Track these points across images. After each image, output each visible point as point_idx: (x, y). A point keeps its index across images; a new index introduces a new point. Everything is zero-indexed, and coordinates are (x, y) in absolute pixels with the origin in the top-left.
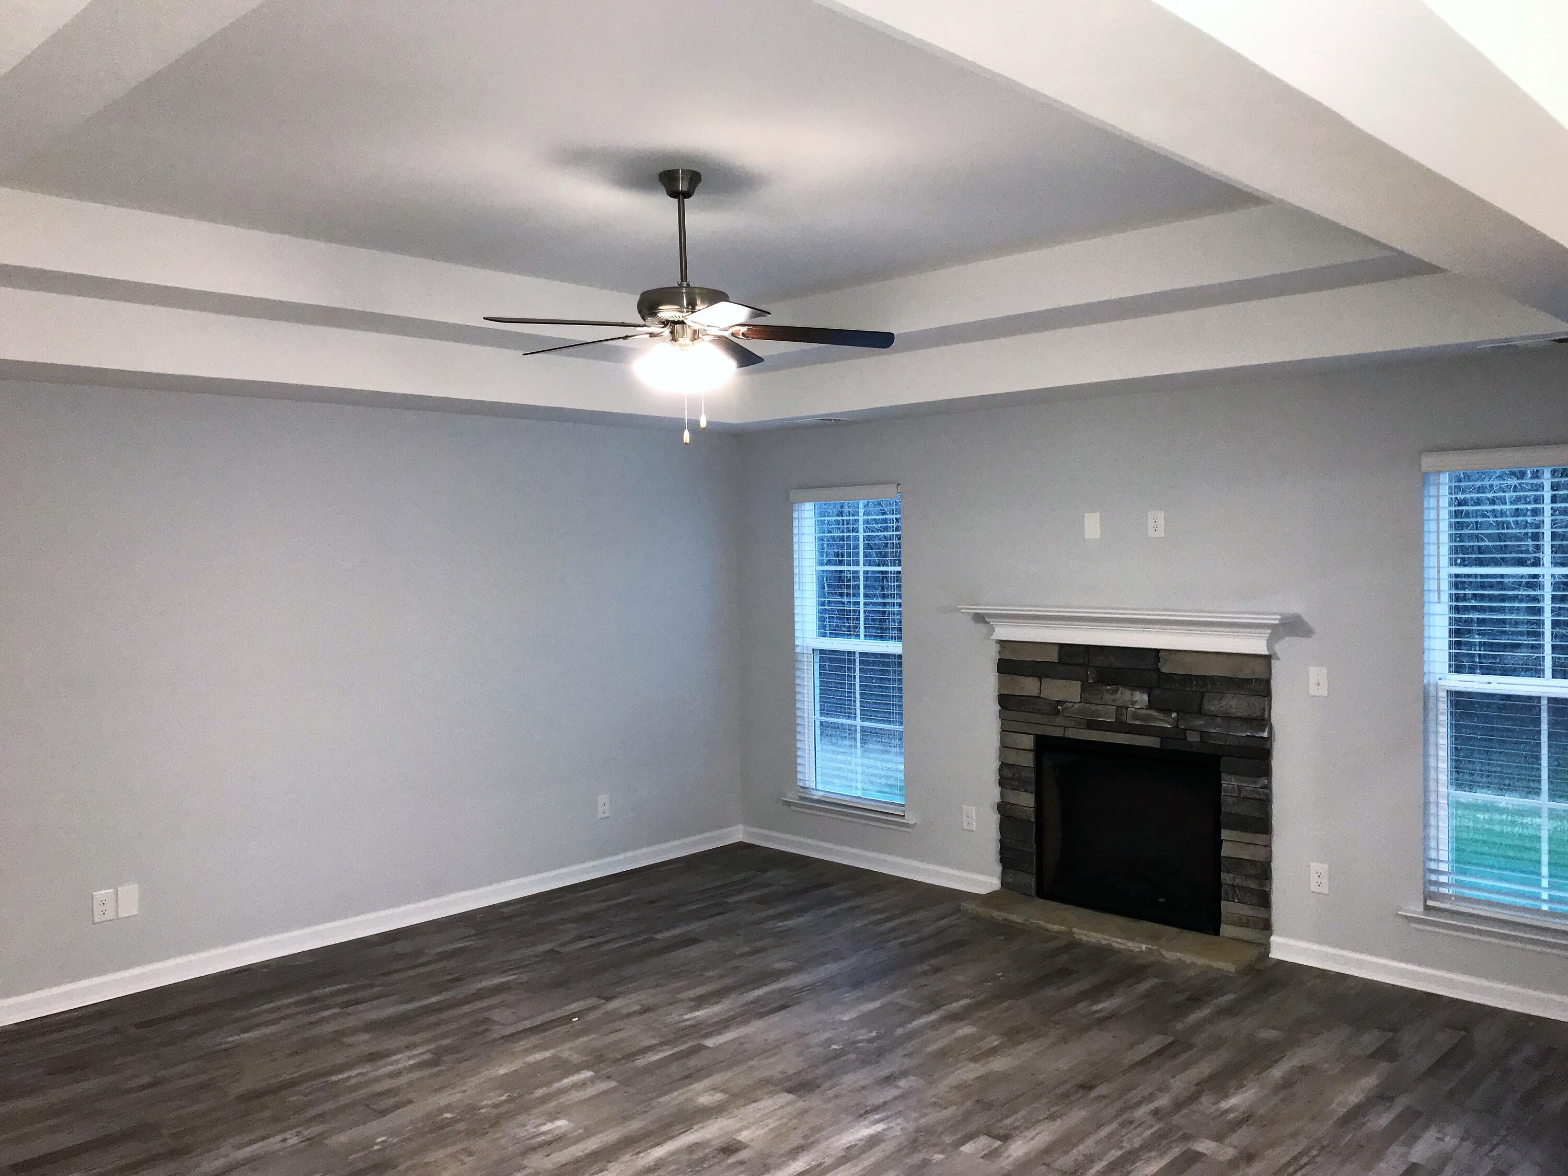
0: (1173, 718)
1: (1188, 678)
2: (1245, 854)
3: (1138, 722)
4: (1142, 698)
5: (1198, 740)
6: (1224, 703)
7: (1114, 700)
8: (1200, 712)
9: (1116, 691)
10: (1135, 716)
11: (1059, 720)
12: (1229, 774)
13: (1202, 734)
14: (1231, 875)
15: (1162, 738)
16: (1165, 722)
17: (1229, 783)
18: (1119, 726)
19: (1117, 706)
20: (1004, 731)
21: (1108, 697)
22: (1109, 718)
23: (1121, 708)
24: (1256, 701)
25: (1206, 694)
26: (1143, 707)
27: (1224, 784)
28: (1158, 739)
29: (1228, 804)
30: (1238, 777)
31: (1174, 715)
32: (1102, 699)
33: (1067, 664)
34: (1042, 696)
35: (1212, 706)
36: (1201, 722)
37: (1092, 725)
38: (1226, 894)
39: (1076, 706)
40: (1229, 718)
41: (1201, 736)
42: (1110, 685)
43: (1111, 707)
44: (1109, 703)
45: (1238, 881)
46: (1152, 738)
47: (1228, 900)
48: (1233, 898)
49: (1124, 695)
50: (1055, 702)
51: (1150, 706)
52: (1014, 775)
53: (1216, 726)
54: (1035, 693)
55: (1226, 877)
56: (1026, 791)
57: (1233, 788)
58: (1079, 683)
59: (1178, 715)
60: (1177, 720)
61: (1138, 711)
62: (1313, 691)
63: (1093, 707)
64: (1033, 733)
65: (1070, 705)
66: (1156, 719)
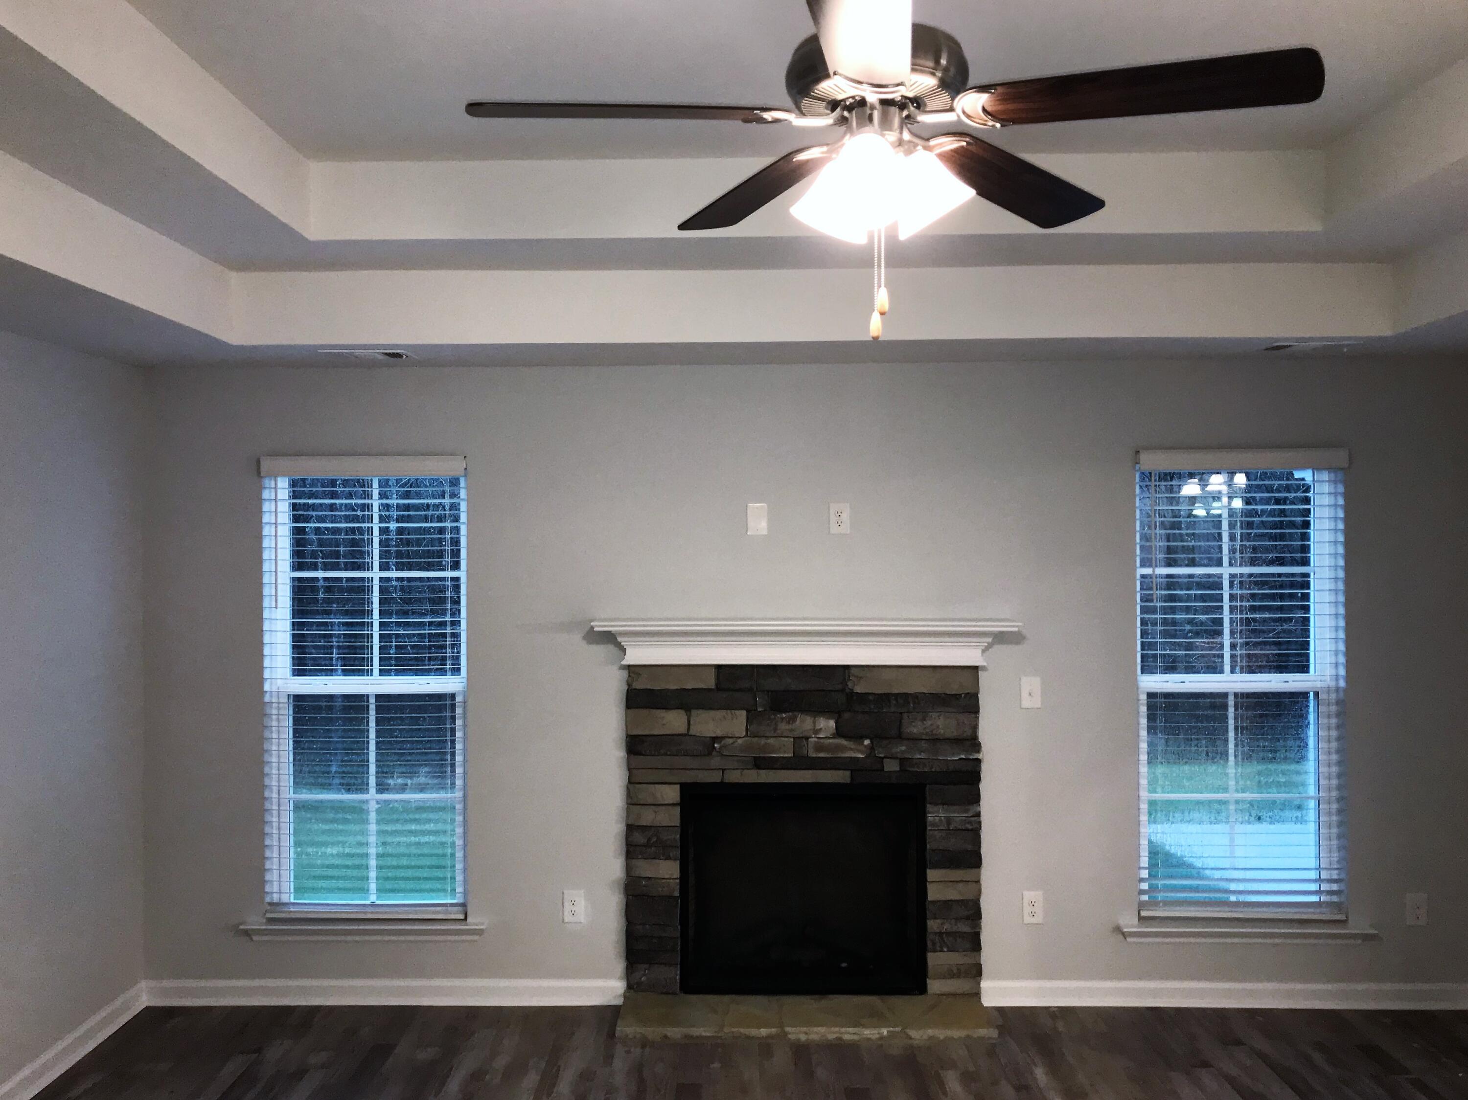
0: (865, 746)
1: (885, 698)
2: (952, 894)
3: (822, 755)
4: (827, 725)
5: (898, 769)
6: (928, 723)
7: (791, 730)
8: (900, 737)
9: (793, 719)
10: (819, 748)
11: (715, 762)
12: (936, 804)
13: (903, 761)
14: (939, 921)
15: (852, 771)
16: (856, 752)
17: (935, 815)
18: (800, 762)
19: (794, 738)
20: (633, 783)
21: (783, 727)
22: (785, 752)
23: (800, 740)
24: (965, 718)
25: (905, 716)
26: (829, 736)
27: (930, 818)
28: (848, 773)
29: (935, 840)
30: (945, 807)
31: (867, 742)
32: (775, 730)
33: (728, 690)
34: (692, 732)
35: (915, 728)
36: (903, 748)
37: (760, 763)
38: (934, 944)
39: (740, 741)
40: (935, 740)
41: (901, 765)
42: (785, 712)
43: (786, 739)
44: (785, 734)
45: (947, 927)
46: (841, 772)
47: (935, 951)
48: (941, 947)
49: (804, 723)
50: (708, 739)
51: (839, 733)
52: (649, 840)
53: (920, 752)
54: (682, 730)
55: (933, 925)
56: (668, 858)
57: (941, 821)
58: (744, 713)
59: (872, 742)
60: (872, 748)
61: (822, 741)
62: (1026, 703)
63: (763, 741)
64: (676, 781)
65: (731, 741)
66: (844, 749)
